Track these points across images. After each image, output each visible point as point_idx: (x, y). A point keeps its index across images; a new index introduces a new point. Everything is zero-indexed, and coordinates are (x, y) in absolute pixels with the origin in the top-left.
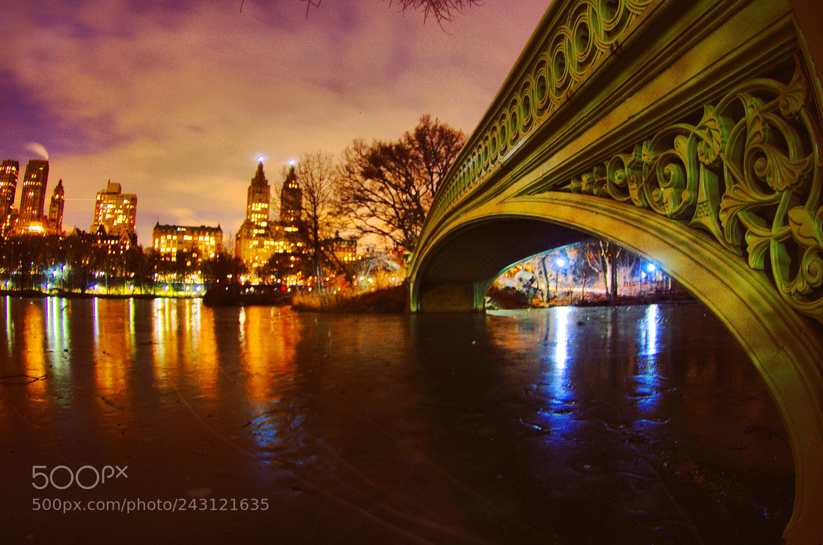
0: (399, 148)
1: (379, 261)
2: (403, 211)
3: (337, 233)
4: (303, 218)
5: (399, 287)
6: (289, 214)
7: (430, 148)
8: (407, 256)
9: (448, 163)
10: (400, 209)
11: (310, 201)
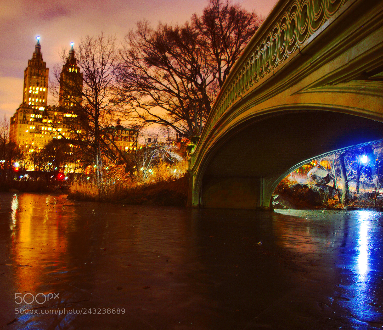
0: (186, 32)
1: (161, 152)
2: (188, 100)
3: (118, 121)
4: (83, 105)
5: (181, 179)
6: (69, 99)
7: (219, 32)
8: (190, 148)
9: (237, 49)
10: (185, 99)
11: (91, 86)
